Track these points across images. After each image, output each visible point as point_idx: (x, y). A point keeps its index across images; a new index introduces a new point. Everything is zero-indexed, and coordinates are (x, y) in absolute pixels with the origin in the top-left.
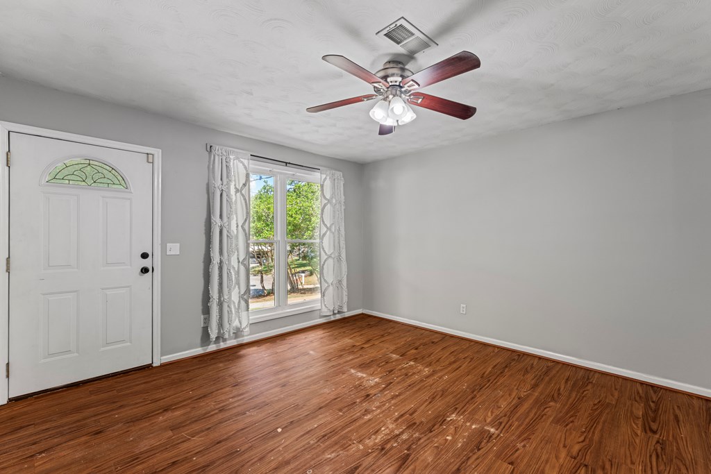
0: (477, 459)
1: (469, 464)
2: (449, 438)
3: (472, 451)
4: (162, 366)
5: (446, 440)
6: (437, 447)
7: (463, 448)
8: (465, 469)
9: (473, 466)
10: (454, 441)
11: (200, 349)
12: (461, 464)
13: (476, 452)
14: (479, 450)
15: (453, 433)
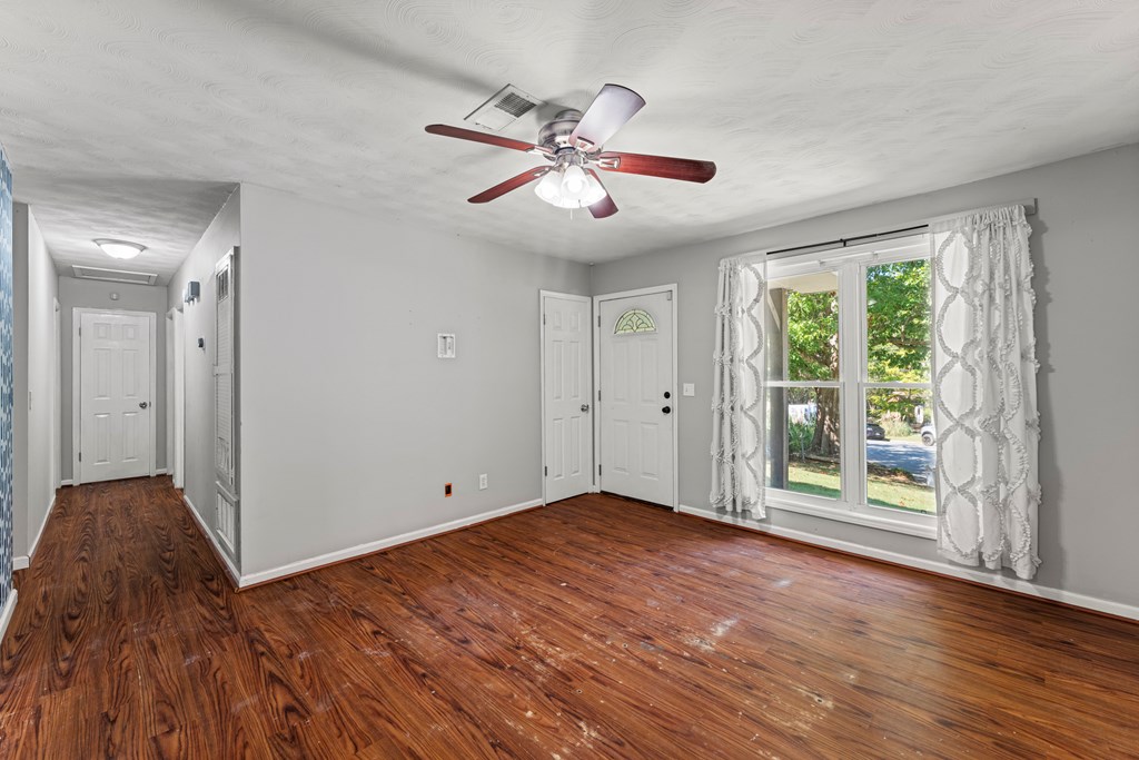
0: (473, 736)
1: (467, 723)
2: (529, 714)
3: (493, 735)
4: (680, 514)
5: (526, 710)
6: (511, 696)
7: (500, 725)
8: (459, 717)
9: (460, 727)
10: (521, 719)
11: (715, 514)
12: (469, 715)
13: (488, 739)
14: (493, 745)
15: (541, 722)
